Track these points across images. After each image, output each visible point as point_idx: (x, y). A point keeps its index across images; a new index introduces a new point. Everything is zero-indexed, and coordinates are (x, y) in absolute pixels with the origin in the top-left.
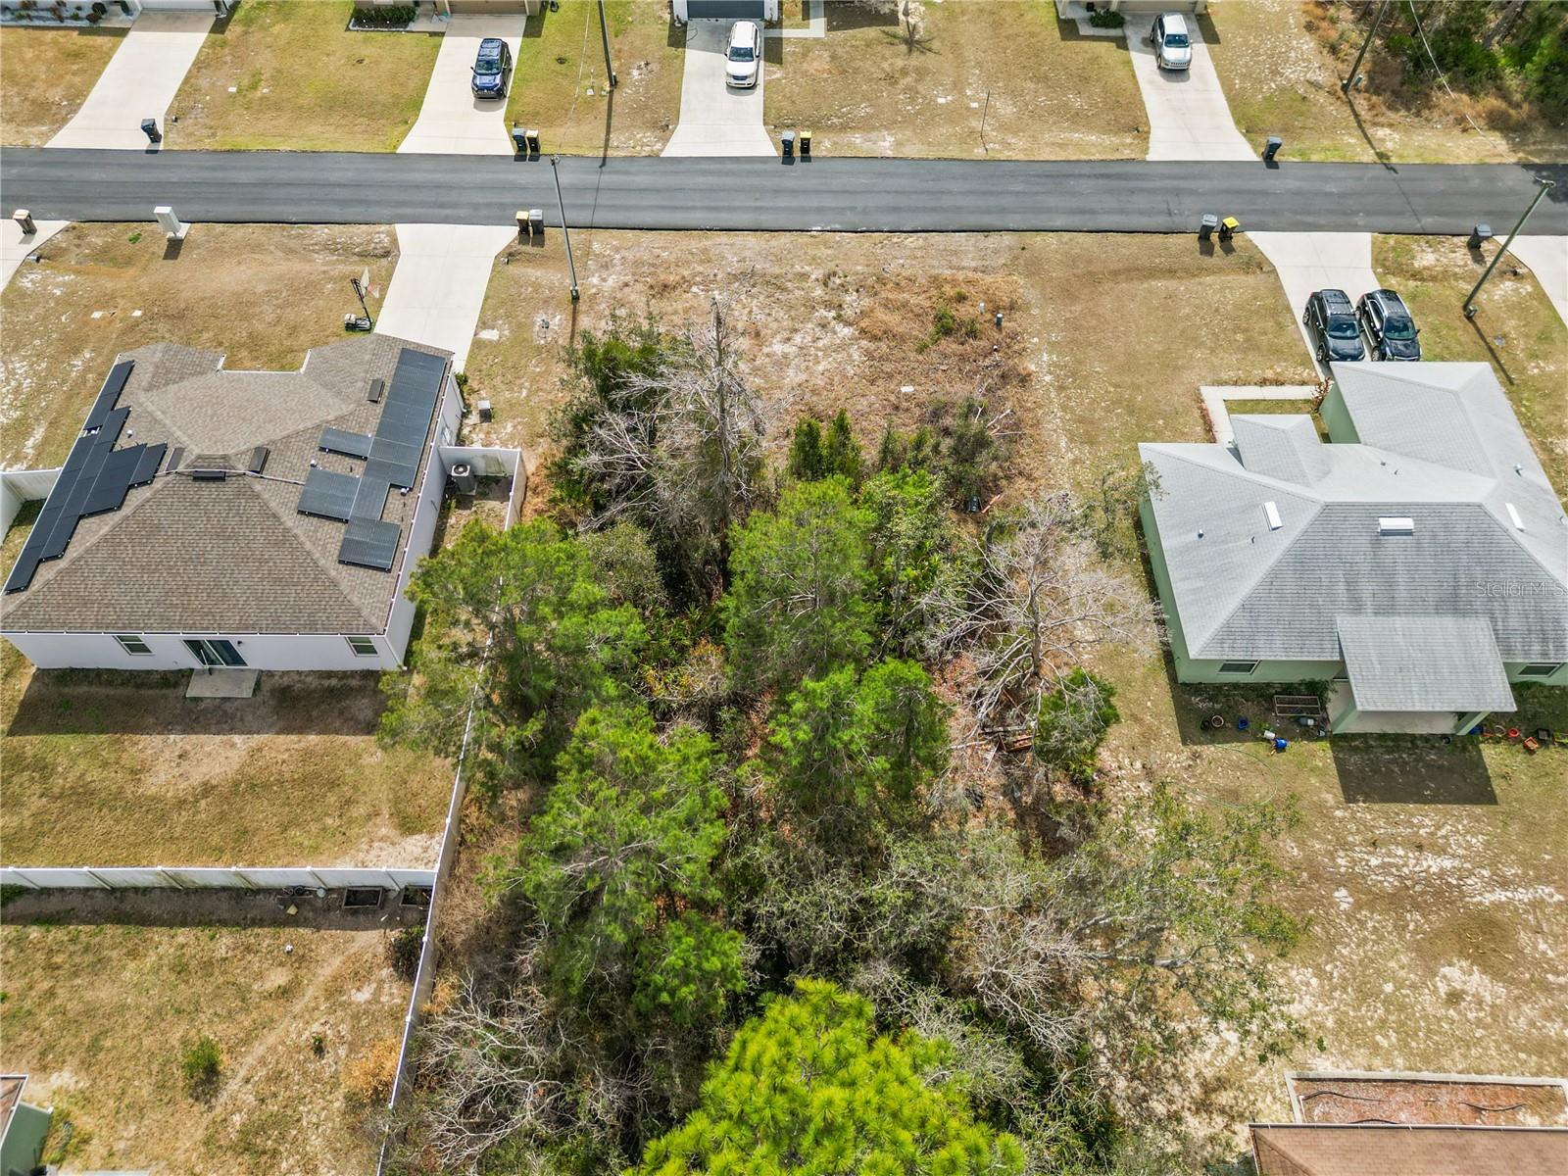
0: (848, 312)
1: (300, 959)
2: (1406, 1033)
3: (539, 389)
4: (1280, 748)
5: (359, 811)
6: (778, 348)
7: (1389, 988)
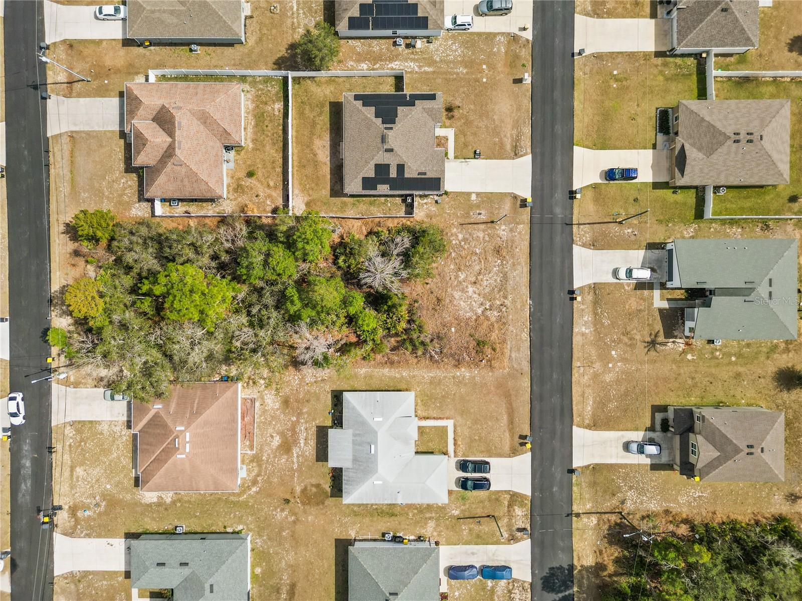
0: (488, 313)
1: (275, 187)
2: (264, 423)
3: (450, 216)
4: (329, 413)
5: (311, 192)
6: (471, 289)
7: (274, 423)
